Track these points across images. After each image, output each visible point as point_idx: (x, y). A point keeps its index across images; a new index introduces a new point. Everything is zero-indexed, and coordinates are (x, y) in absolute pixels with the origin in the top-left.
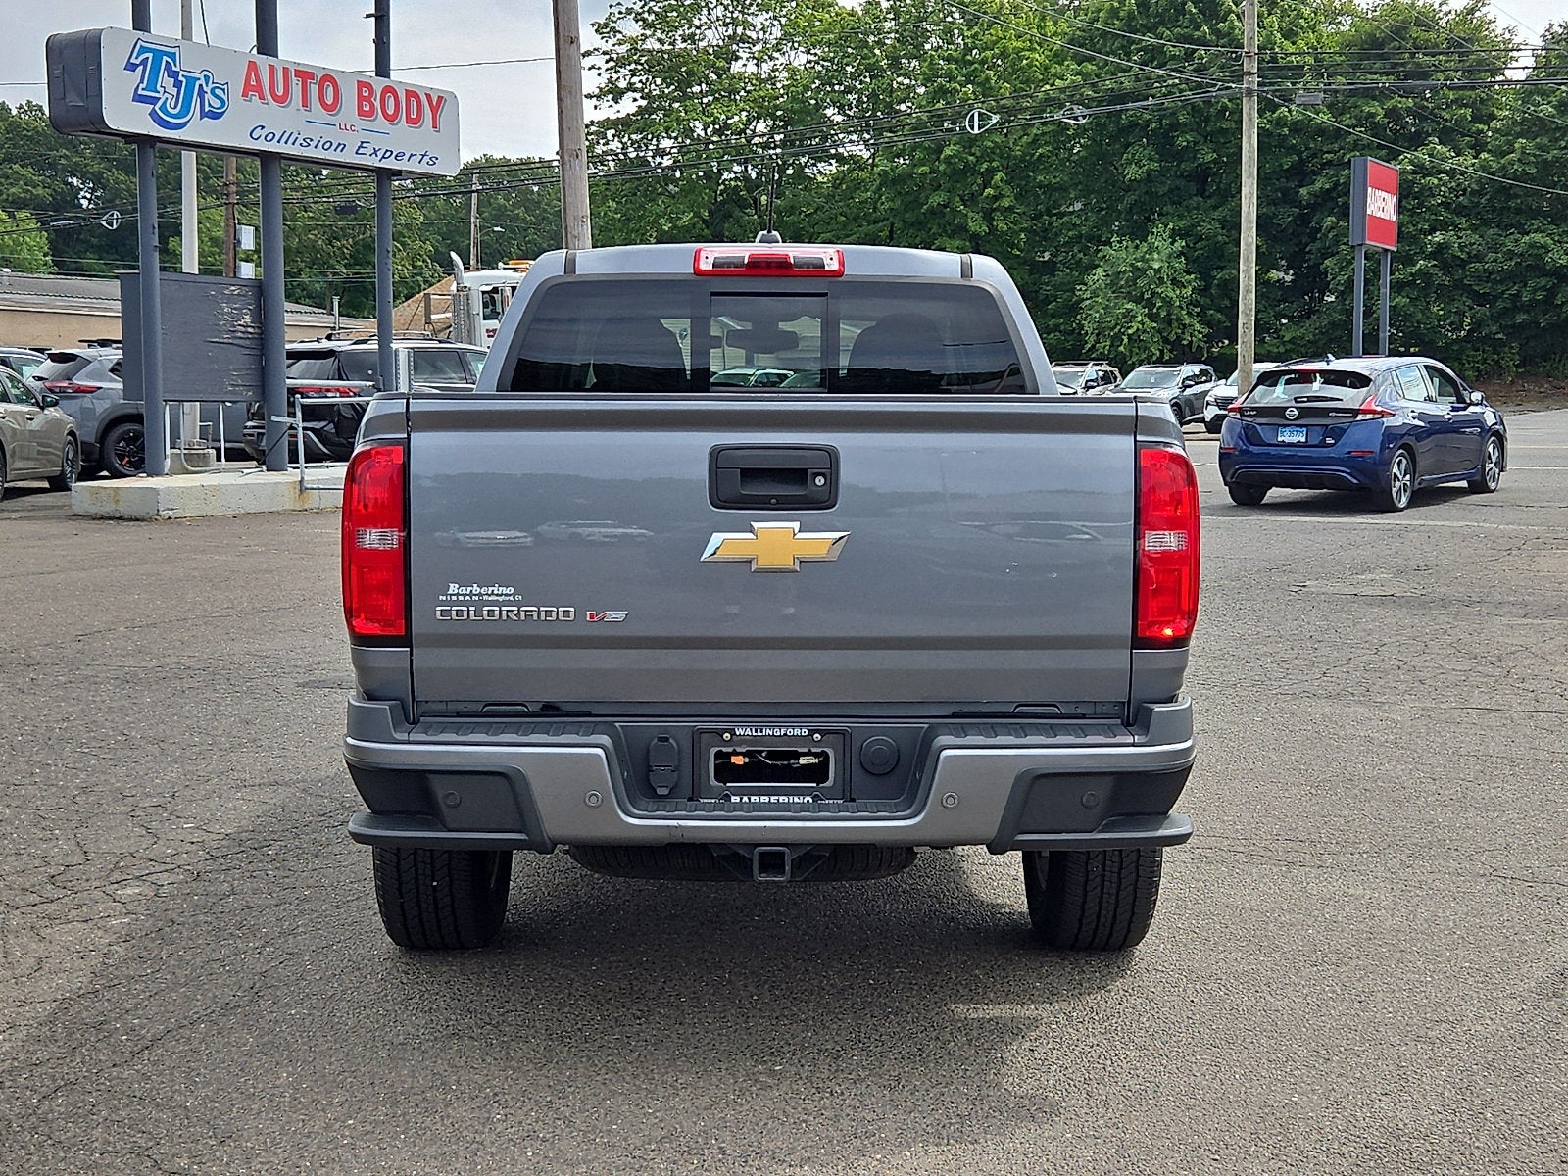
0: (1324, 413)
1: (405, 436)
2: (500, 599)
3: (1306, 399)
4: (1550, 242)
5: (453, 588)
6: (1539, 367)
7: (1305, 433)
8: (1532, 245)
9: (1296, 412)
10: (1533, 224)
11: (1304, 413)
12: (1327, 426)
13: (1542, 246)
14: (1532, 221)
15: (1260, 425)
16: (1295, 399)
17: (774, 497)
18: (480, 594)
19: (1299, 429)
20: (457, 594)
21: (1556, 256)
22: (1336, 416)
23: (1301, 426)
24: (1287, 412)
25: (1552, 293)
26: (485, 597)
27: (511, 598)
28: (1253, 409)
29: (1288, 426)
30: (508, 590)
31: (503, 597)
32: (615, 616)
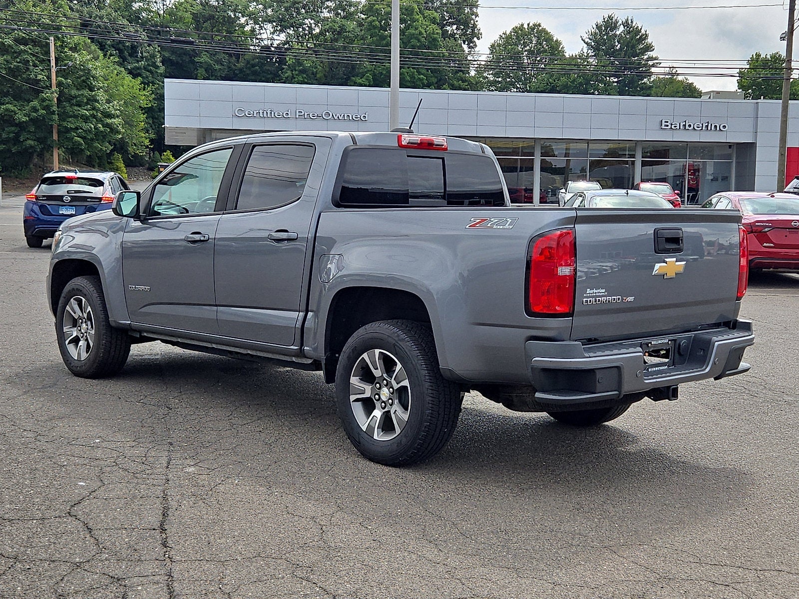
0: (85, 199)
1: (573, 226)
2: (601, 294)
3: (73, 192)
4: (16, 109)
5: (588, 291)
6: (11, 173)
7: (74, 209)
8: (7, 110)
9: (70, 199)
10: (5, 100)
11: (74, 199)
12: (86, 206)
13: (12, 111)
14: (5, 98)
15: (49, 205)
16: (68, 191)
17: (671, 248)
18: (596, 293)
19: (71, 207)
20: (589, 293)
21: (20, 117)
22: (91, 201)
23: (72, 206)
24: (64, 198)
25: (17, 135)
26: (597, 294)
27: (604, 294)
28: (44, 196)
29: (65, 205)
30: (604, 291)
31: (602, 294)
32: (631, 299)
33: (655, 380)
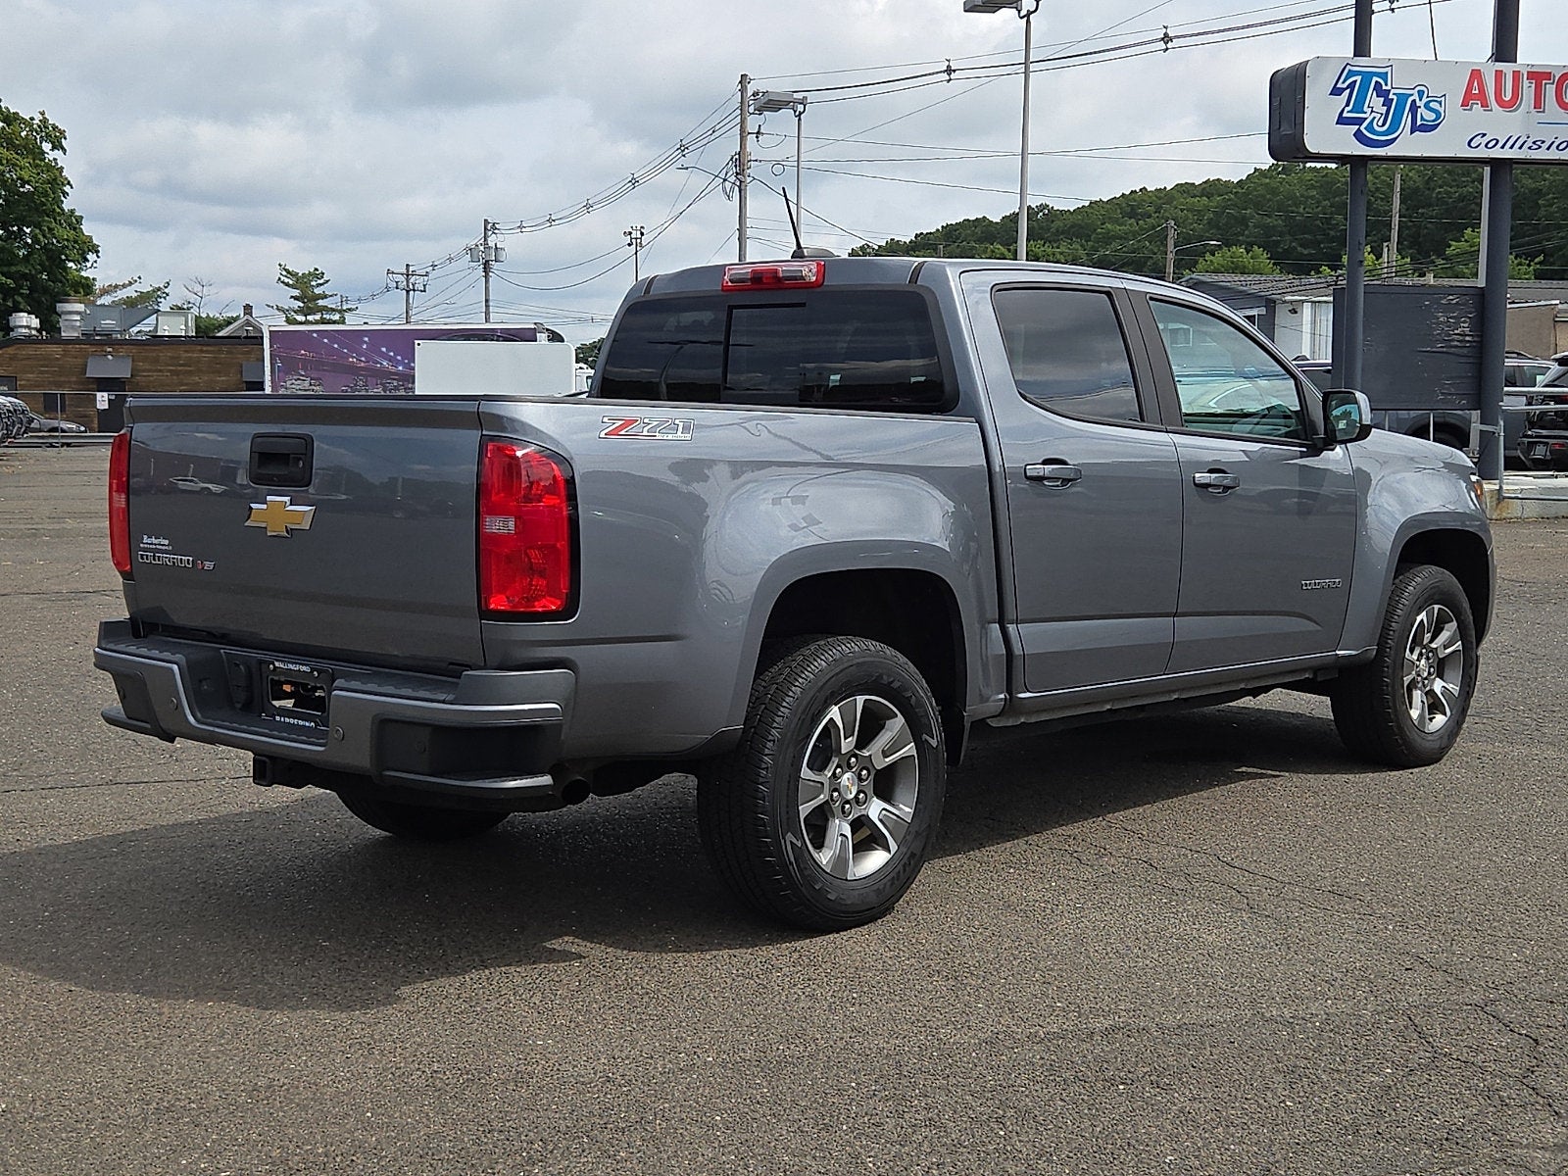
5: (146, 539)
17: (274, 476)
18: (156, 544)
20: (147, 544)
27: (167, 547)
30: (166, 542)
31: (164, 548)
32: (209, 565)
33: (211, 728)
